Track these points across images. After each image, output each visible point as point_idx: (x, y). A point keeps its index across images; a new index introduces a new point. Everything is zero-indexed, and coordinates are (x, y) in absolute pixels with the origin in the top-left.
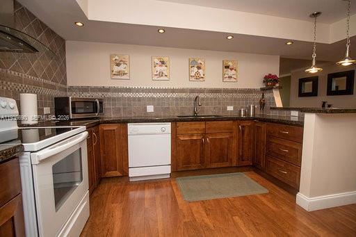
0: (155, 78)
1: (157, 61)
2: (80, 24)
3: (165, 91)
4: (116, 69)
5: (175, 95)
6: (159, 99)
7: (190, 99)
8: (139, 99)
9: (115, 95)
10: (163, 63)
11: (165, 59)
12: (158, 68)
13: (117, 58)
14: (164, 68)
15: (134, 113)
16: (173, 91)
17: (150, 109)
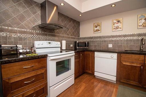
0: (114, 30)
1: (115, 21)
2: (80, 15)
3: (120, 36)
4: (96, 29)
5: (126, 38)
6: (115, 41)
7: (138, 40)
8: (105, 41)
9: (95, 40)
10: (119, 21)
11: (120, 19)
12: (116, 25)
13: (96, 24)
14: (119, 24)
15: (103, 47)
16: (125, 36)
17: (110, 46)
